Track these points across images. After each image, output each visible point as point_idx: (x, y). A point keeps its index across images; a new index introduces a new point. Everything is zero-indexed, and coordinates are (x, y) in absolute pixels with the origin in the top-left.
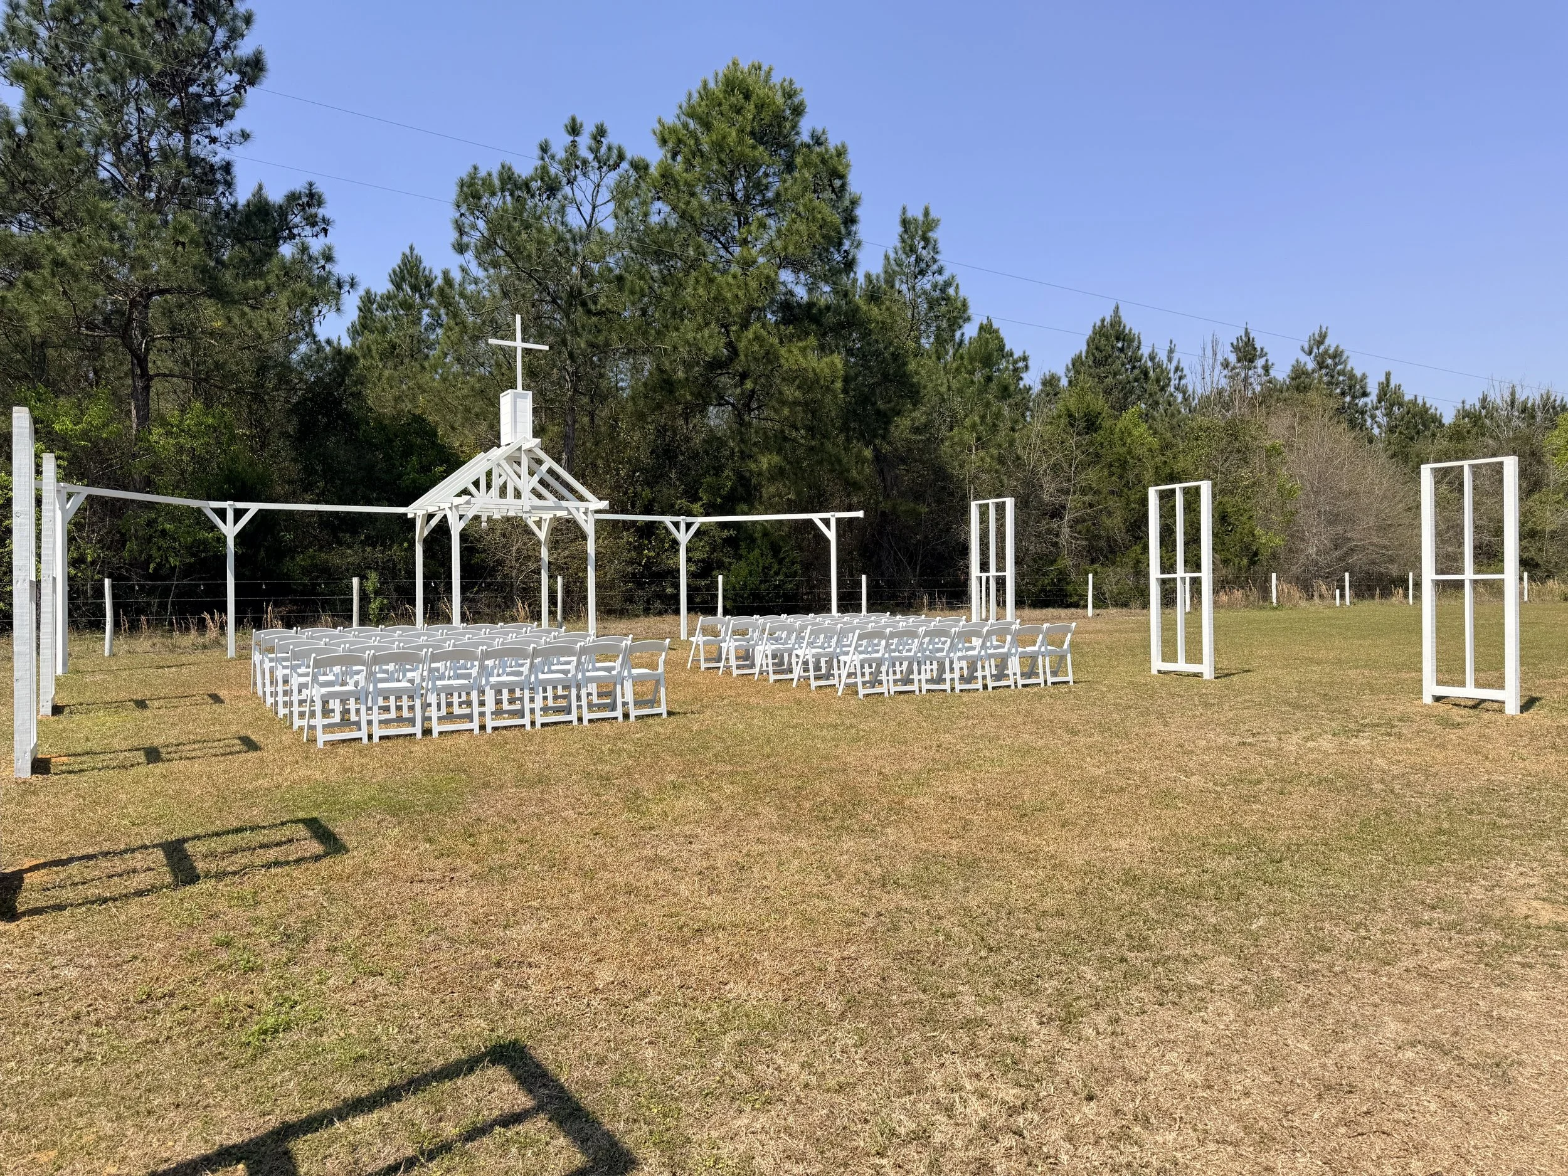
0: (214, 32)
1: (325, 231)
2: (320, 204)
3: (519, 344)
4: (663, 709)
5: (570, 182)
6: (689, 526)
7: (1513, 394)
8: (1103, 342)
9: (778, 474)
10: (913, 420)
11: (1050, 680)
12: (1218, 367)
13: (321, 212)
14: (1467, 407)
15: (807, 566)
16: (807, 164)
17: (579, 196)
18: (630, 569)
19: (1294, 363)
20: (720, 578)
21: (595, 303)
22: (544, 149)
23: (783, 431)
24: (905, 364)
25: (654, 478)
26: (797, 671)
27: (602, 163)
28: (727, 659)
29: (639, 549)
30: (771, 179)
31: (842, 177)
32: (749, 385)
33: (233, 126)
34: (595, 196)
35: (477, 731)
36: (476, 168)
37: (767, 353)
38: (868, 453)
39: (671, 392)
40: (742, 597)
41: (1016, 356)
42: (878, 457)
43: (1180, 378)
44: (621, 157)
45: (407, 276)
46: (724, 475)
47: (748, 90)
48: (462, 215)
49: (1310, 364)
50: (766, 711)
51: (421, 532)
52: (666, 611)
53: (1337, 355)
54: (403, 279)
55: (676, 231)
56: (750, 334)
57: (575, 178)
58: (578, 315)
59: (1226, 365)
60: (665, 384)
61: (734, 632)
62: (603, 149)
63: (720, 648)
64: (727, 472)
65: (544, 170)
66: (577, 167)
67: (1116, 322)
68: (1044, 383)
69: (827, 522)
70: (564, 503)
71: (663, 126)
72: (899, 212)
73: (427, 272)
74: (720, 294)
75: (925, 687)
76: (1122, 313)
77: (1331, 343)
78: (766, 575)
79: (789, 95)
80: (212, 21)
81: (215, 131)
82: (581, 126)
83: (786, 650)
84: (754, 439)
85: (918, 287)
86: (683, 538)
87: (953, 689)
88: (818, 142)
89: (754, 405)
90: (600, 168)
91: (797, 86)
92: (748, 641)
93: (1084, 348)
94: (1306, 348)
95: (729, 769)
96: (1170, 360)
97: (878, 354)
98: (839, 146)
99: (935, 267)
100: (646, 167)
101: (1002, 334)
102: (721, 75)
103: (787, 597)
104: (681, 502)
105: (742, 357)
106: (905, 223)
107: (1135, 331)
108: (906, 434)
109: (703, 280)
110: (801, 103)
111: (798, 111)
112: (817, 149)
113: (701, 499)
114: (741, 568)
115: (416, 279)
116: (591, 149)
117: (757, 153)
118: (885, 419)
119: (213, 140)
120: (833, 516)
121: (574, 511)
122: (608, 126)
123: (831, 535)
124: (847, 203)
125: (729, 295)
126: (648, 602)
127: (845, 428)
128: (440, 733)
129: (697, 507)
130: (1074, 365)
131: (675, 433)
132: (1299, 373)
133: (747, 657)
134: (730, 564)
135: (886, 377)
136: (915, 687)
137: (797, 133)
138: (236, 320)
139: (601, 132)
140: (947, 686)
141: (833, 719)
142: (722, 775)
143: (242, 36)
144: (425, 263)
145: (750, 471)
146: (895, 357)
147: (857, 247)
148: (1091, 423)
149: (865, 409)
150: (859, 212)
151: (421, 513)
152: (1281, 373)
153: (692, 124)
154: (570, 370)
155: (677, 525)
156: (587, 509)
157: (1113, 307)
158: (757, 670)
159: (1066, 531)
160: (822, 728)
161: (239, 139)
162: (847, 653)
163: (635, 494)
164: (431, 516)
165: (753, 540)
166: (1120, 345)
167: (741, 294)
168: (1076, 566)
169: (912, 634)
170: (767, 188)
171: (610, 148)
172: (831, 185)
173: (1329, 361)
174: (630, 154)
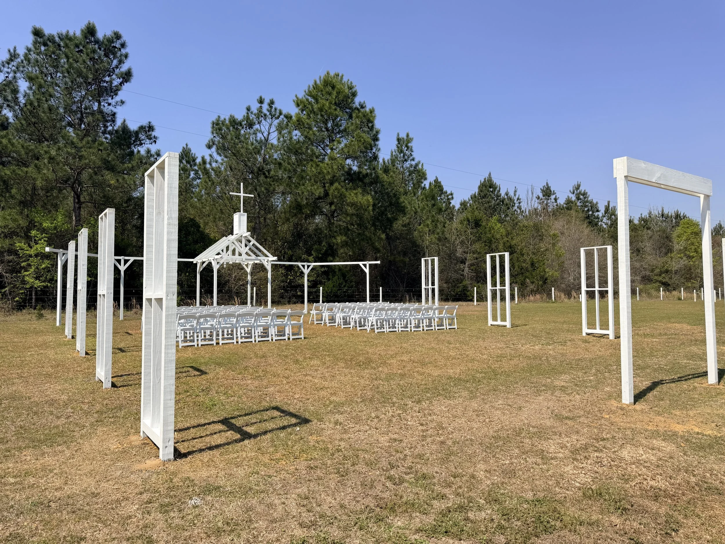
0: (112, 62)
1: (155, 142)
2: (153, 130)
3: (242, 194)
4: (302, 336)
5: (259, 123)
6: (308, 266)
7: (663, 211)
8: (484, 188)
9: (345, 244)
10: (403, 221)
11: (448, 327)
12: (534, 198)
13: (154, 134)
14: (643, 216)
15: (358, 283)
16: (357, 117)
17: (263, 129)
18: (282, 284)
19: (567, 197)
20: (321, 288)
21: (269, 174)
22: (248, 109)
23: (347, 227)
24: (399, 198)
25: (293, 245)
26: (352, 324)
27: (273, 116)
28: (325, 320)
29: (286, 276)
30: (343, 122)
31: (372, 122)
32: (333, 207)
33: (118, 98)
34: (269, 129)
35: (235, 343)
36: (219, 117)
37: (341, 195)
38: (383, 236)
39: (301, 210)
40: (330, 296)
41: (448, 193)
42: (388, 237)
43: (519, 203)
44: (281, 114)
45: (184, 156)
46: (323, 245)
47: (333, 85)
48: (214, 137)
49: (574, 198)
50: (340, 337)
51: (199, 269)
52: (297, 302)
53: (584, 194)
54: (183, 158)
55: (303, 143)
56: (333, 187)
57: (261, 121)
58: (262, 178)
59: (538, 198)
60: (298, 207)
61: (328, 310)
62: (273, 110)
63: (322, 315)
64: (324, 243)
65: (248, 118)
66: (262, 117)
67: (490, 180)
68: (461, 204)
69: (365, 265)
70: (259, 258)
71: (298, 98)
72: (396, 136)
73: (193, 155)
74: (321, 171)
75: (400, 329)
76: (492, 176)
77: (582, 189)
78: (340, 287)
79: (350, 88)
80: (111, 57)
81: (110, 101)
82: (264, 99)
83: (348, 316)
84: (335, 229)
85: (404, 166)
86: (306, 271)
87: (411, 331)
88: (362, 107)
89: (336, 215)
90: (272, 118)
91: (354, 84)
92: (333, 313)
93: (477, 191)
94: (572, 191)
95: (328, 353)
96: (515, 195)
97: (388, 194)
98: (371, 108)
99: (411, 158)
100: (291, 117)
101: (442, 184)
102: (322, 78)
103: (349, 296)
104: (304, 256)
105: (330, 196)
106: (399, 140)
107: (498, 184)
108: (400, 228)
109: (314, 166)
110: (356, 91)
111: (354, 94)
112: (362, 110)
113: (312, 255)
114: (330, 284)
115: (189, 158)
116: (268, 110)
117: (337, 113)
118: (391, 221)
119: (109, 104)
120: (368, 263)
121: (263, 261)
122: (275, 100)
123: (367, 271)
124: (374, 132)
125: (325, 171)
126: (290, 298)
127: (374, 225)
128: (222, 344)
129: (311, 258)
130: (471, 198)
131: (302, 226)
132: (569, 201)
133: (332, 319)
134: (325, 282)
135: (391, 204)
136: (397, 330)
137: (354, 103)
138: (120, 180)
139: (272, 102)
140: (409, 329)
141: (365, 339)
142: (326, 355)
143: (124, 63)
144: (193, 151)
145: (333, 243)
146: (395, 195)
147: (378, 151)
148: (477, 224)
149: (382, 217)
150: (380, 136)
151: (200, 261)
152: (562, 201)
153: (310, 99)
154: (258, 201)
155: (303, 266)
156: (268, 260)
157: (488, 174)
158: (336, 324)
159: (467, 269)
160: (361, 342)
161: (119, 103)
162: (371, 317)
163: (285, 253)
164: (203, 263)
165: (335, 272)
166: (491, 190)
167: (330, 170)
168: (471, 284)
169: (396, 309)
170: (341, 126)
171: (276, 109)
172: (368, 126)
173: (581, 197)
174: (284, 112)
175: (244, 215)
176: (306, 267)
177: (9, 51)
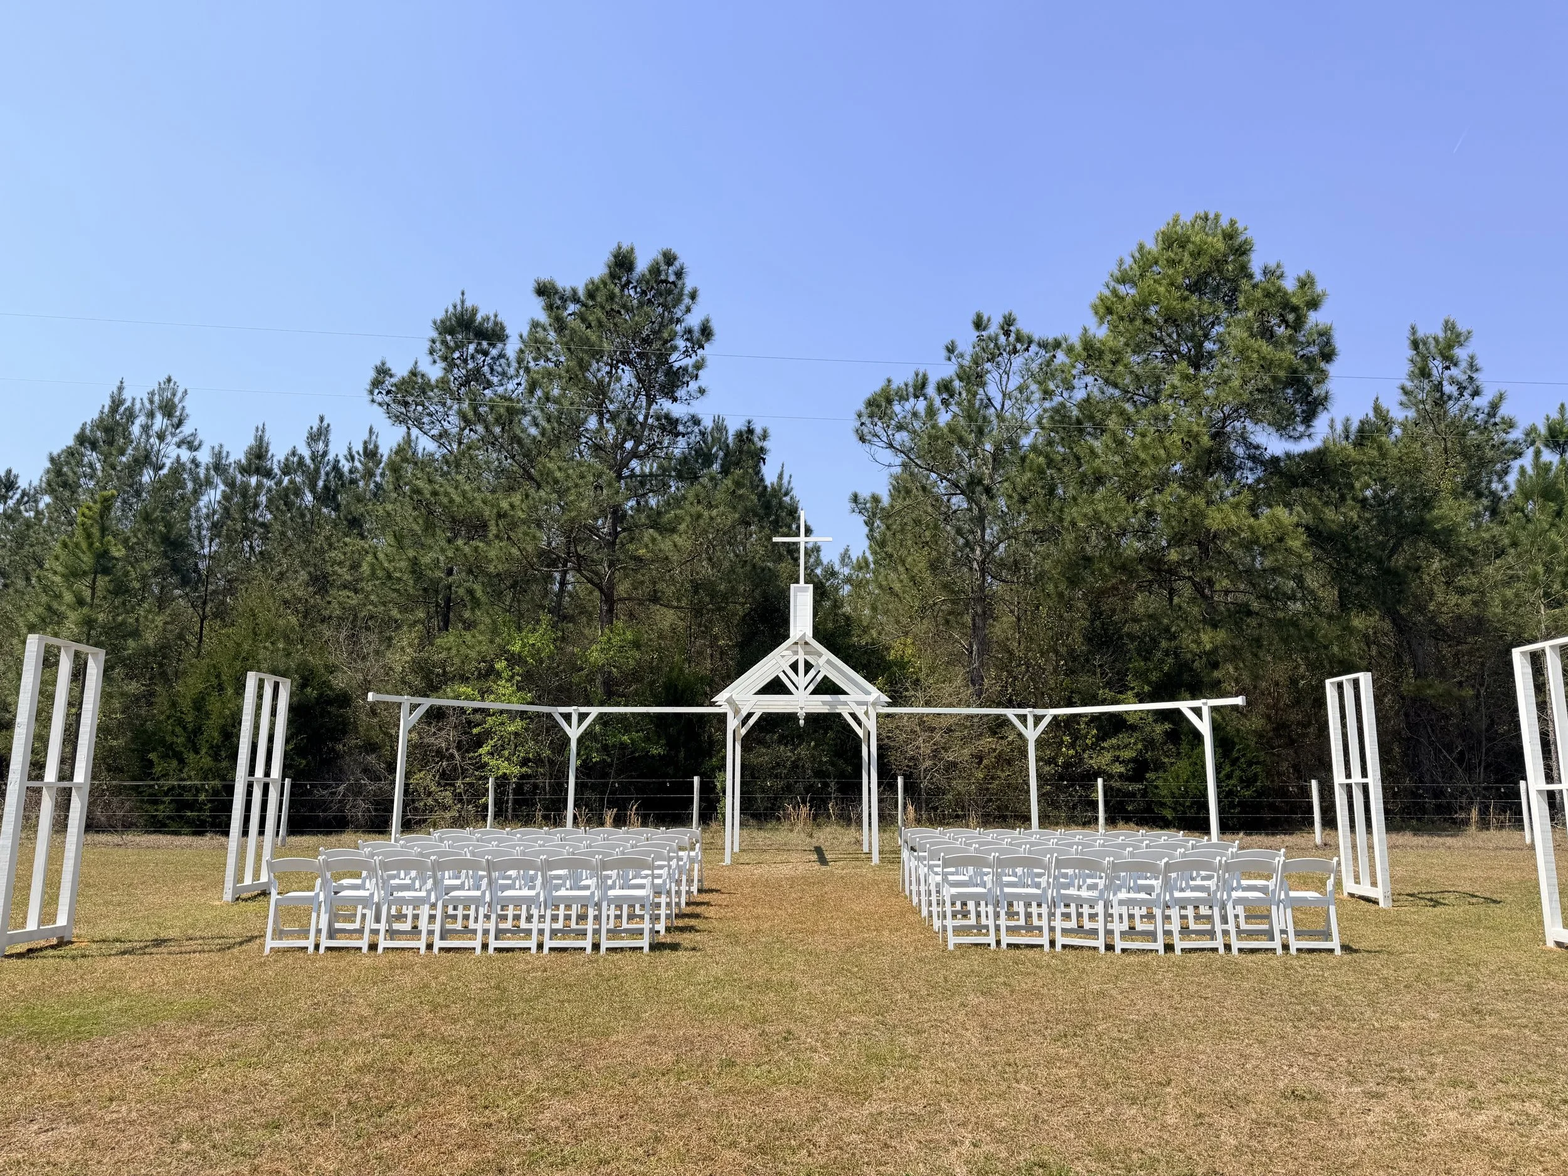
22: (950, 349)
30: (1217, 327)
36: (889, 381)
44: (1027, 342)
47: (1185, 241)
48: (862, 424)
69: (1197, 711)
70: (842, 698)
79: (1231, 237)
82: (987, 319)
91: (1239, 225)
102: (1159, 234)
104: (1104, 693)
106: (1416, 344)
110: (1246, 242)
111: (1243, 250)
120: (1205, 704)
121: (854, 706)
123: (1204, 727)
124: (1313, 335)
134: (1171, 764)
137: (1248, 274)
139: (1009, 321)
143: (691, 310)
153: (1122, 288)
155: (1023, 719)
156: (868, 702)
171: (1018, 335)
174: (1036, 338)
175: (805, 590)
176: (1030, 721)
177: (521, 337)
